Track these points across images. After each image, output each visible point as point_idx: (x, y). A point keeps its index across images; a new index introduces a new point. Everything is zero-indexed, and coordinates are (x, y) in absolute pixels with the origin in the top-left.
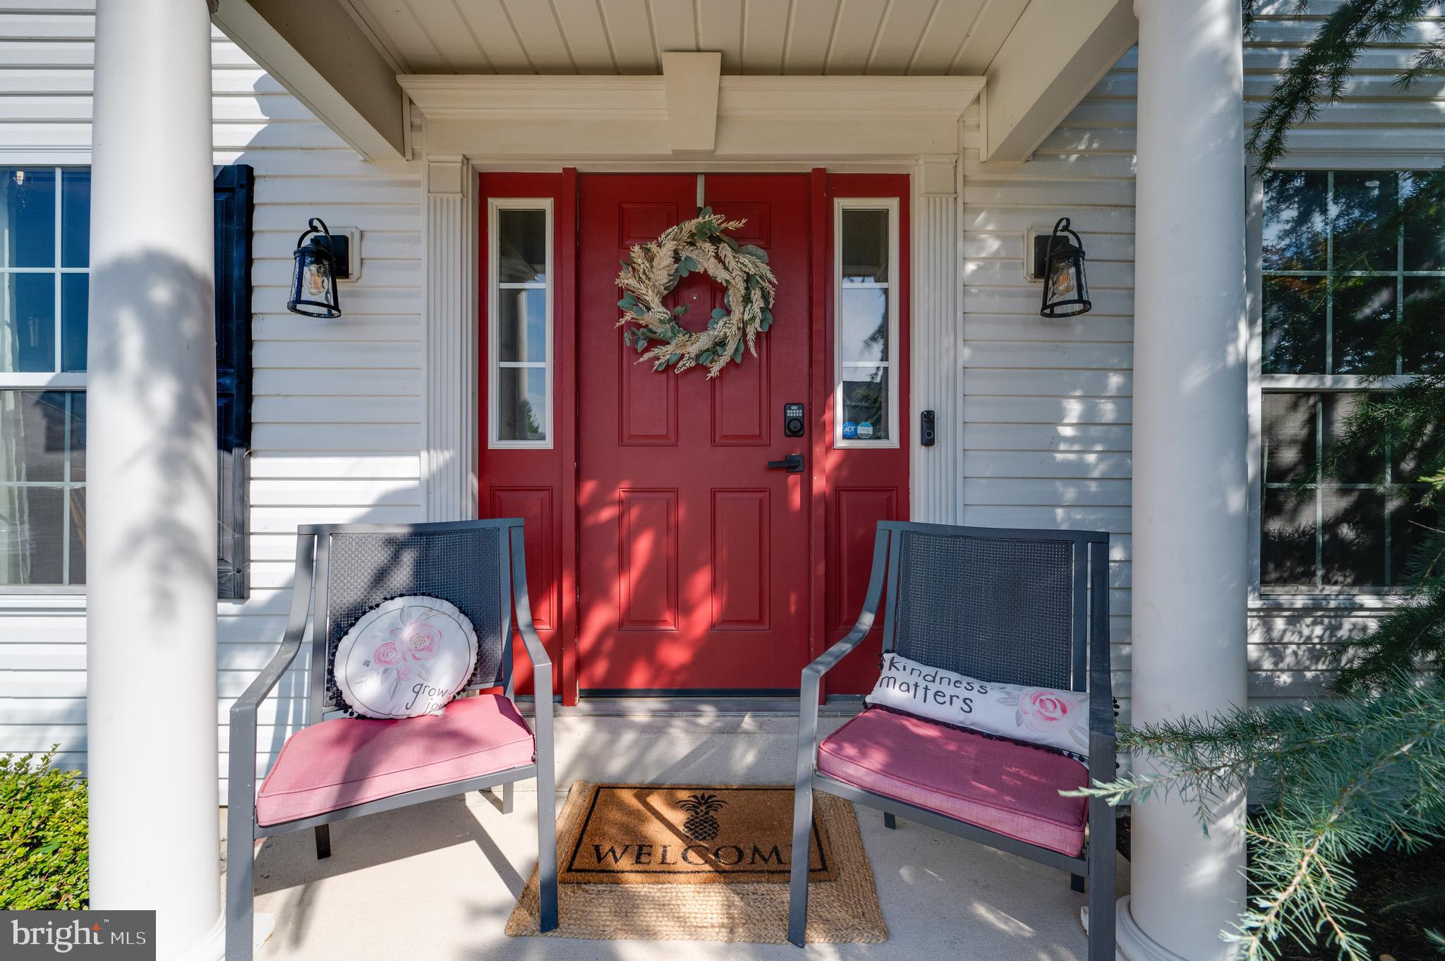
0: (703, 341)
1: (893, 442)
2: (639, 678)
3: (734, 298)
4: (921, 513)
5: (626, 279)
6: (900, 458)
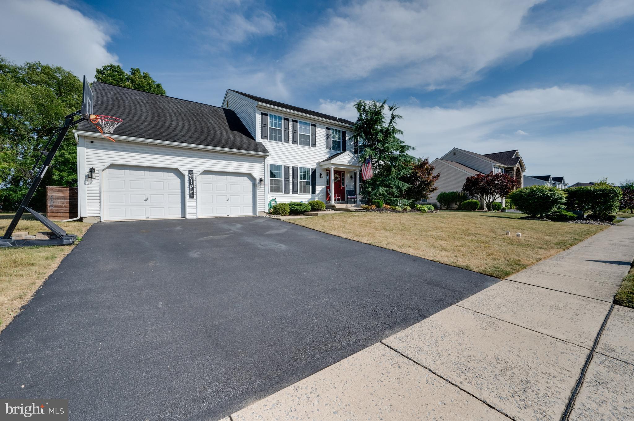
3: (338, 178)
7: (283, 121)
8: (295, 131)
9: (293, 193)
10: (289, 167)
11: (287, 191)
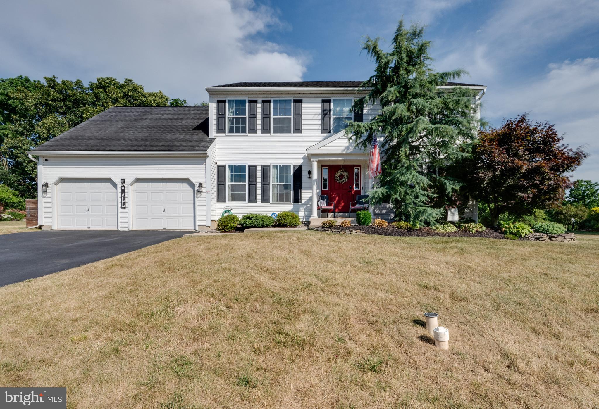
0: (342, 180)
1: (359, 189)
2: (337, 210)
3: (345, 177)
4: (362, 195)
5: (336, 175)
6: (360, 191)
7: (247, 105)
8: (266, 115)
9: (262, 202)
10: (255, 166)
11: (252, 199)
